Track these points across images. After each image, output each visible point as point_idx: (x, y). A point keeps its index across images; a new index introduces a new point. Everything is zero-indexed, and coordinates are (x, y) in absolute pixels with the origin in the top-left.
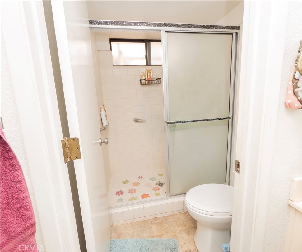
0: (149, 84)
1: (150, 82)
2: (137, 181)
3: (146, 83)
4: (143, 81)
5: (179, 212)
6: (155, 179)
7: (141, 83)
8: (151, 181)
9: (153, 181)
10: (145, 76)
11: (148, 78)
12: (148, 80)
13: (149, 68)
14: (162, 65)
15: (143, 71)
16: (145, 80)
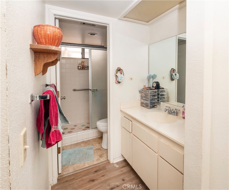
0: (83, 69)
1: (84, 68)
2: (73, 128)
3: (81, 68)
4: (79, 68)
5: (96, 137)
6: (84, 126)
7: (78, 68)
8: (82, 127)
9: (83, 126)
10: (81, 64)
11: (82, 66)
12: (83, 67)
13: (83, 60)
14: (88, 59)
15: (80, 62)
16: (81, 67)
